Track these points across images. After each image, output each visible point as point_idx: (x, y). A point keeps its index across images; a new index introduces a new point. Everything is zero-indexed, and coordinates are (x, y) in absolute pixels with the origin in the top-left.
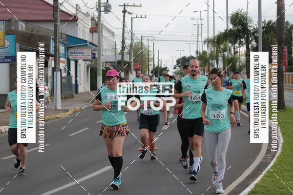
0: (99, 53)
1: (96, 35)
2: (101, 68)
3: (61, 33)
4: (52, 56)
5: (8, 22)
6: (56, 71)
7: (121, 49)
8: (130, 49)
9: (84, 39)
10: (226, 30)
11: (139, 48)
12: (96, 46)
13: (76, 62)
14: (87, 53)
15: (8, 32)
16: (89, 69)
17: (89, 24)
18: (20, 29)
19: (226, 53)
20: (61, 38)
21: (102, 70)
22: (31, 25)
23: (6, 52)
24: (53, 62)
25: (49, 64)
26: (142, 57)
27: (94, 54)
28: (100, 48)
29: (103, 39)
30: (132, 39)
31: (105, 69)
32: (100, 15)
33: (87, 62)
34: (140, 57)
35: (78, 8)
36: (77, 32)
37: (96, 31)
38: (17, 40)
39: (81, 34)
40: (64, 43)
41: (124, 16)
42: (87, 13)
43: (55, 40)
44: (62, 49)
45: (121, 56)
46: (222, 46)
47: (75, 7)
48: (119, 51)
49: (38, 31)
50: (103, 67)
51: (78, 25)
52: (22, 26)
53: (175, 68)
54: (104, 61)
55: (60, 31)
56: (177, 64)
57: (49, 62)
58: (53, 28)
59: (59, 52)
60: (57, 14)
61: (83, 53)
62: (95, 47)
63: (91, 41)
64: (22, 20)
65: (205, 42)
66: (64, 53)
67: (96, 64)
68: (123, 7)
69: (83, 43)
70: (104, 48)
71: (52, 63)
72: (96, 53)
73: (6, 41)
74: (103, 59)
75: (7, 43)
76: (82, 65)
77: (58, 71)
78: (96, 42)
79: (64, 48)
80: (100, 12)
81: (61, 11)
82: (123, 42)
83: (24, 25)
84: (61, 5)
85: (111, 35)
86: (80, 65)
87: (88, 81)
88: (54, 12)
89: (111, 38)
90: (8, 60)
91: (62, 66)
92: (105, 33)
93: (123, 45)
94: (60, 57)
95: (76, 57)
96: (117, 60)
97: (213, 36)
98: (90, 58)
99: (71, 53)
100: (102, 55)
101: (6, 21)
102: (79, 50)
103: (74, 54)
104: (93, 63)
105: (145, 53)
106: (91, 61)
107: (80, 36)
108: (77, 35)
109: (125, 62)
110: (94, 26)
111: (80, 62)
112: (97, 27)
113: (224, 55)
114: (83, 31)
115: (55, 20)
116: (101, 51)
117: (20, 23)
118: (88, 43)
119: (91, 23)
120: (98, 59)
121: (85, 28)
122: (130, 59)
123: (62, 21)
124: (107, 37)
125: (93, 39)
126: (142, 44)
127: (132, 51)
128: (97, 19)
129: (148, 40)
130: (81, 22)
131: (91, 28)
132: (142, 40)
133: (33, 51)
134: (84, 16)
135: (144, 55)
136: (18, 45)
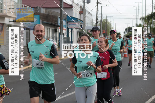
0: (84, 25)
1: (82, 15)
3: (64, 14)
4: (59, 26)
7: (96, 23)
8: (101, 23)
9: (76, 17)
10: (152, 13)
11: (105, 22)
12: (83, 21)
13: (72, 29)
14: (78, 24)
15: (36, 14)
16: (79, 33)
17: (79, 10)
18: (42, 12)
19: (152, 25)
20: (64, 17)
22: (48, 10)
23: (35, 24)
25: (57, 31)
26: (107, 27)
27: (81, 26)
28: (84, 22)
30: (102, 18)
32: (84, 5)
33: (77, 30)
34: (106, 27)
35: (73, 1)
37: (82, 13)
38: (40, 18)
39: (75, 15)
40: (65, 20)
42: (78, 4)
43: (61, 18)
44: (64, 23)
46: (150, 22)
48: (95, 24)
49: (52, 13)
50: (86, 32)
51: (73, 10)
52: (43, 11)
53: (124, 33)
55: (63, 13)
56: (126, 31)
57: (58, 30)
58: (59, 12)
59: (63, 24)
60: (62, 4)
61: (75, 25)
63: (80, 18)
65: (140, 19)
66: (65, 25)
68: (97, 0)
69: (75, 20)
70: (87, 22)
71: (59, 30)
72: (82, 25)
73: (35, 18)
74: (86, 28)
75: (35, 20)
76: (75, 31)
77: (62, 34)
78: (82, 19)
80: (84, 3)
81: (64, 3)
82: (97, 19)
83: (44, 10)
85: (90, 15)
86: (74, 31)
88: (60, 3)
89: (90, 17)
91: (64, 32)
92: (87, 14)
93: (97, 21)
94: (63, 27)
95: (72, 27)
97: (145, 16)
98: (79, 27)
99: (69, 25)
100: (86, 26)
101: (35, 8)
102: (73, 23)
103: (70, 25)
104: (81, 30)
105: (109, 25)
107: (74, 16)
108: (72, 15)
110: (82, 11)
111: (74, 30)
113: (151, 26)
114: (75, 13)
116: (85, 24)
117: (42, 9)
118: (78, 20)
119: (80, 9)
120: (83, 28)
121: (77, 12)
122: (100, 28)
123: (64, 8)
124: (88, 17)
125: (81, 17)
126: (107, 20)
127: (102, 24)
128: (83, 7)
129: (110, 18)
130: (75, 9)
131: (80, 12)
132: (107, 18)
133: (49, 24)
134: (76, 5)
135: (108, 26)
136: (41, 21)
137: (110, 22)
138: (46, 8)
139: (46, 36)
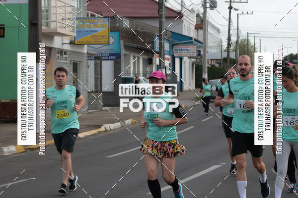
0: (205, 50)
1: (201, 32)
2: (207, 65)
3: (166, 30)
4: (157, 53)
5: (113, 18)
6: (160, 68)
7: (227, 46)
8: (236, 46)
9: (189, 36)
11: (245, 45)
12: (202, 43)
13: (181, 59)
14: (193, 50)
15: (112, 29)
16: (194, 67)
17: (194, 21)
18: (124, 26)
20: (166, 35)
21: (208, 67)
22: (135, 22)
23: (110, 50)
24: (158, 60)
25: (154, 61)
27: (200, 51)
28: (205, 46)
29: (209, 36)
30: (238, 36)
31: (210, 66)
32: (205, 12)
33: (192, 59)
35: (183, 4)
36: (182, 28)
37: (201, 28)
38: (121, 37)
39: (186, 31)
40: (169, 40)
41: (230, 13)
42: (192, 9)
43: (160, 37)
44: (167, 46)
45: (226, 53)
47: (180, 3)
48: (225, 48)
49: (142, 28)
50: (208, 64)
51: (183, 22)
52: (126, 24)
54: (209, 59)
55: (165, 28)
57: (154, 59)
58: (158, 25)
59: (164, 49)
60: (162, 11)
61: (188, 50)
62: (200, 44)
63: (196, 38)
64: (127, 17)
66: (168, 50)
67: (201, 61)
68: (229, 3)
69: (188, 40)
70: (210, 45)
71: (156, 60)
72: (202, 50)
73: (111, 38)
74: (208, 57)
75: (112, 40)
76: (187, 62)
77: (163, 68)
78: (201, 39)
79: (169, 45)
80: (205, 8)
81: (167, 8)
82: (229, 39)
83: (128, 21)
84: (166, 1)
85: (216, 32)
86: (185, 62)
87: (193, 79)
88: (159, 8)
89: (216, 35)
90: (113, 57)
91: (167, 63)
92: (210, 30)
93: (229, 42)
94: (165, 54)
95: (181, 55)
96: (223, 57)
98: (195, 55)
99: (176, 50)
100: (208, 52)
101: (110, 17)
102: (183, 47)
103: (179, 51)
104: (198, 60)
105: (251, 50)
106: (196, 59)
107: (185, 33)
108: (182, 31)
109: (231, 59)
110: (200, 23)
111: (186, 59)
112: (202, 24)
114: (188, 28)
115: (160, 17)
116: (207, 48)
117: (124, 20)
118: (193, 40)
119: (197, 20)
120: (203, 56)
121: (190, 24)
122: (236, 57)
123: (167, 18)
124: (212, 34)
125: (198, 36)
126: (248, 41)
127: (238, 48)
128: (202, 16)
129: (254, 37)
130: (187, 19)
131: (196, 25)
132: (248, 37)
133: (137, 48)
134: (189, 12)
135: (250, 52)
136: (122, 42)
137: (253, 44)
138: (131, 18)
139: (131, 72)
